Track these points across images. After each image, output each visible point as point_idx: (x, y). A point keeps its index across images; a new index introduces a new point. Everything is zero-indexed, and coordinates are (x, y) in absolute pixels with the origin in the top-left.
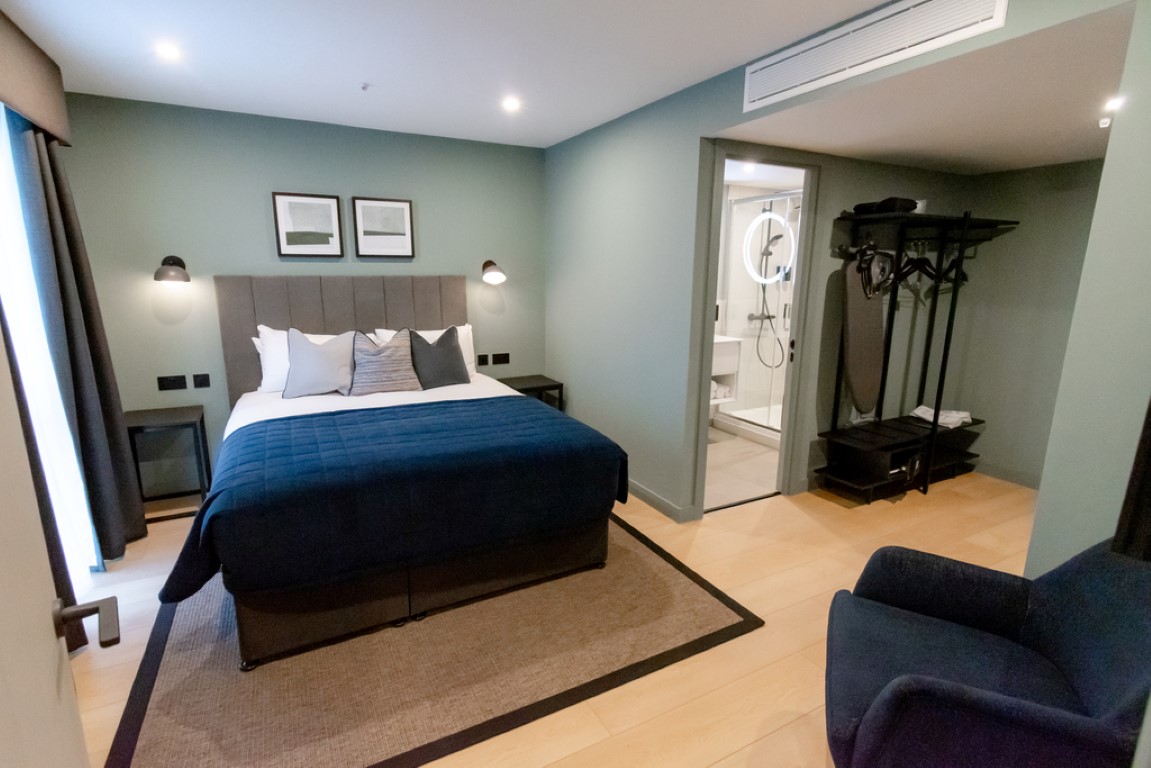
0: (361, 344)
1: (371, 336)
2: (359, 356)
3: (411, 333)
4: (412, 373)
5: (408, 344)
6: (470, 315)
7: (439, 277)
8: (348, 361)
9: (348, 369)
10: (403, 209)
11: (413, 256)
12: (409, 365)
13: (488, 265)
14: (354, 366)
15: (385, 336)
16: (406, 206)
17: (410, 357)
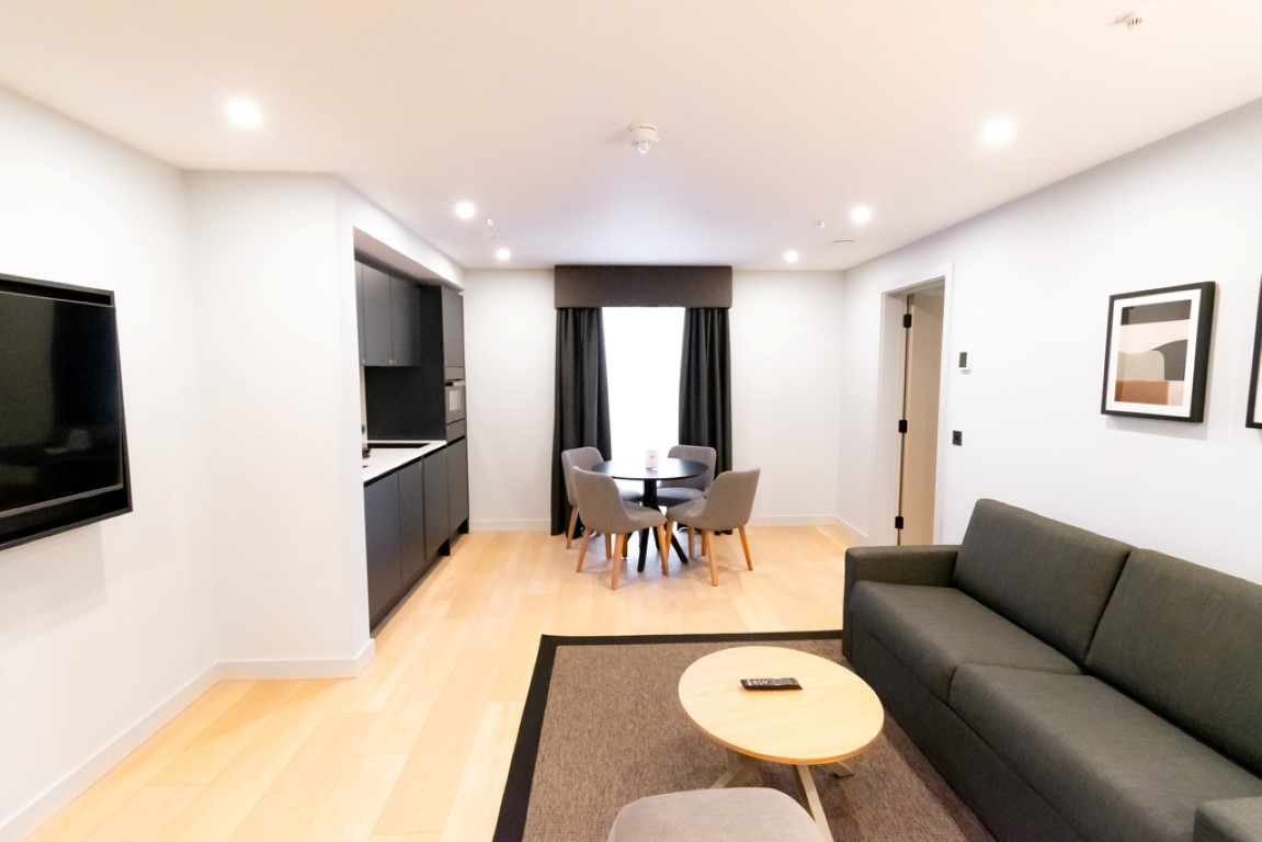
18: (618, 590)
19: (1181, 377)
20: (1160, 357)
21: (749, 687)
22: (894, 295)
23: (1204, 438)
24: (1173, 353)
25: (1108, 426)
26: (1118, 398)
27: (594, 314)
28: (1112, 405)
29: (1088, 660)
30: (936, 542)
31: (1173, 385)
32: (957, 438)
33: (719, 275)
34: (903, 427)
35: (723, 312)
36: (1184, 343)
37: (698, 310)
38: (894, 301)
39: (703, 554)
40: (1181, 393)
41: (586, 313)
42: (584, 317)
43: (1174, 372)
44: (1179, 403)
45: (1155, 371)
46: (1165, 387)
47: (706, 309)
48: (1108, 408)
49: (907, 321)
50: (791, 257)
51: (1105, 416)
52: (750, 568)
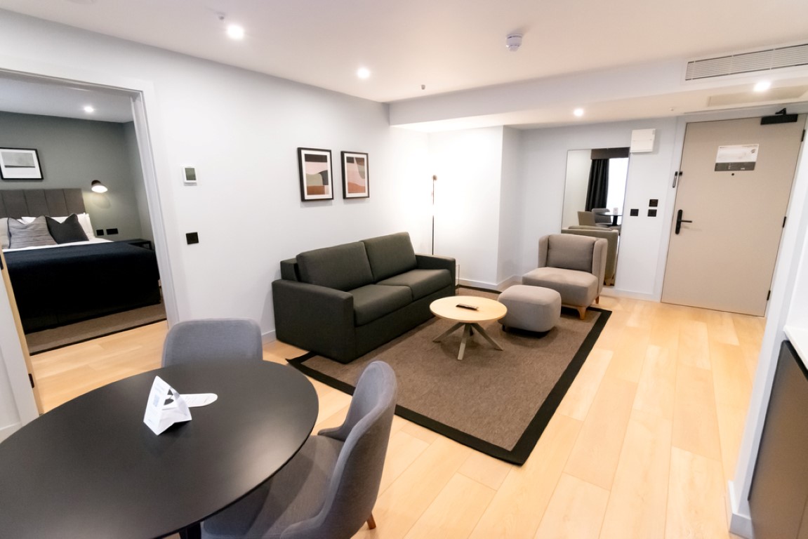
0: (13, 223)
1: (20, 220)
2: (12, 230)
3: (46, 218)
4: (50, 237)
5: (45, 223)
6: (86, 209)
7: (63, 190)
8: (6, 232)
9: (7, 237)
10: (31, 154)
11: (42, 179)
12: (47, 233)
13: (95, 182)
14: (10, 235)
15: (28, 220)
16: (34, 152)
17: (47, 229)
19: (327, 184)
20: (320, 177)
23: (334, 205)
24: (324, 175)
25: (304, 206)
26: (308, 194)
29: (376, 279)
31: (326, 186)
40: (328, 190)
43: (325, 181)
44: (328, 193)
46: (323, 188)
48: (305, 198)
51: (303, 202)
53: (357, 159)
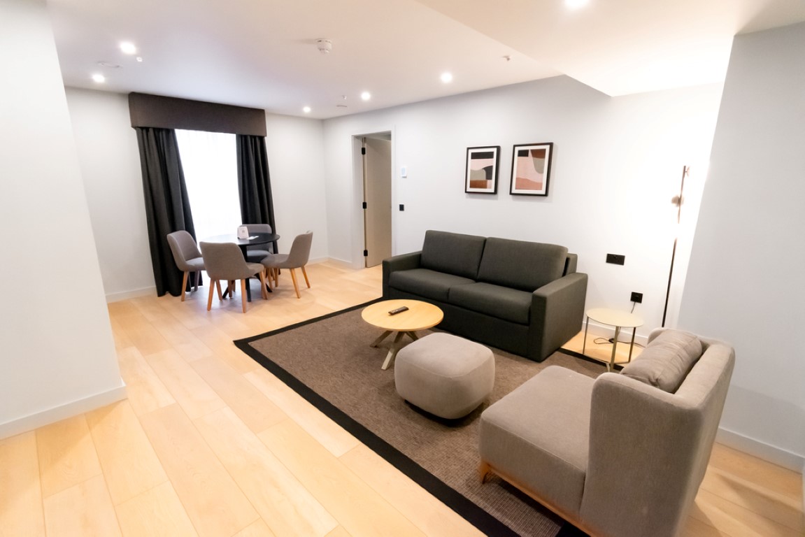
18: (247, 313)
19: (491, 179)
20: (484, 172)
21: (392, 314)
22: (357, 137)
23: (497, 199)
24: (488, 170)
25: (467, 197)
26: (471, 187)
27: (170, 134)
28: (469, 190)
29: (478, 277)
30: (394, 255)
31: (489, 181)
32: (402, 208)
33: (257, 114)
34: (365, 205)
35: (262, 139)
36: (491, 167)
37: (246, 137)
38: (357, 140)
39: (276, 286)
40: (491, 184)
41: (164, 133)
42: (163, 135)
43: (489, 177)
44: (490, 188)
45: (483, 177)
46: (486, 182)
47: (251, 137)
48: (468, 191)
49: (363, 151)
50: (307, 110)
51: (466, 194)
52: (309, 287)
53: (532, 151)
